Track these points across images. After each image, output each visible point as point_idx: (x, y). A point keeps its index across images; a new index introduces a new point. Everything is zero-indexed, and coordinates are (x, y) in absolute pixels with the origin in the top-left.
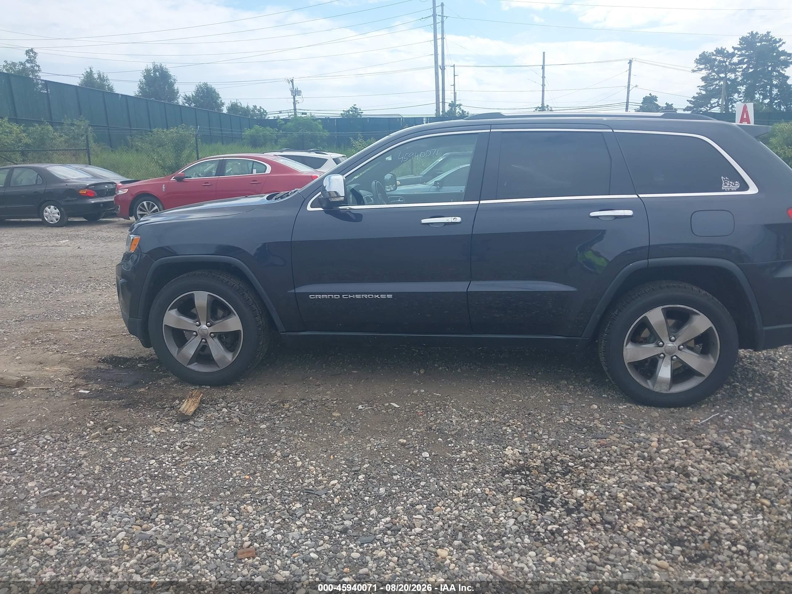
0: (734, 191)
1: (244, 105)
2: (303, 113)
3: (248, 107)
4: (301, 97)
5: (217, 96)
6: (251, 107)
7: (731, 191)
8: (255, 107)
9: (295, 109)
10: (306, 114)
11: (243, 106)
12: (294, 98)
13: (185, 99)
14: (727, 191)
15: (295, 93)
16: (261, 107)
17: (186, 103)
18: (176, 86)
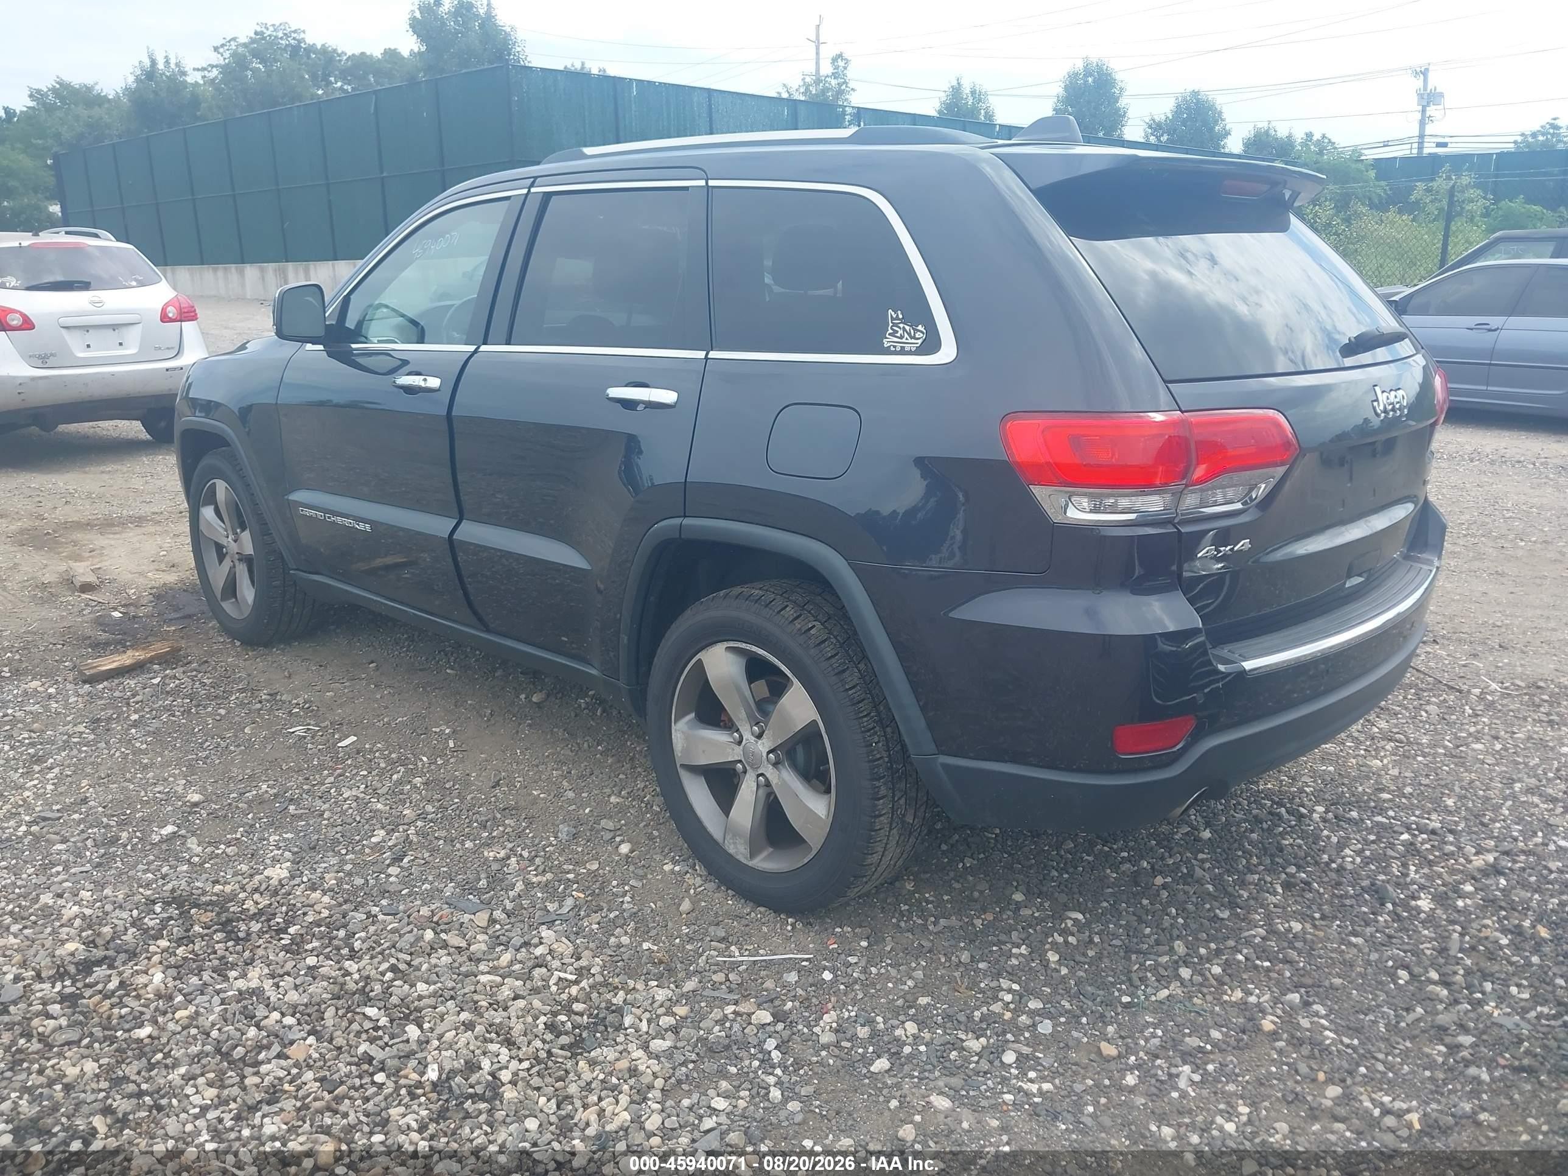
0: (910, 353)
1: (1282, 132)
2: (1439, 145)
3: (1290, 137)
4: (1441, 107)
5: (1218, 117)
6: (1299, 136)
7: (903, 352)
8: (1309, 135)
9: (1422, 136)
10: (1445, 145)
11: (1279, 135)
12: (1424, 111)
13: (1150, 127)
14: (896, 353)
15: (1429, 98)
16: (1324, 136)
17: (1152, 134)
18: (1122, 103)
